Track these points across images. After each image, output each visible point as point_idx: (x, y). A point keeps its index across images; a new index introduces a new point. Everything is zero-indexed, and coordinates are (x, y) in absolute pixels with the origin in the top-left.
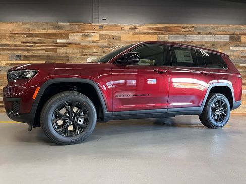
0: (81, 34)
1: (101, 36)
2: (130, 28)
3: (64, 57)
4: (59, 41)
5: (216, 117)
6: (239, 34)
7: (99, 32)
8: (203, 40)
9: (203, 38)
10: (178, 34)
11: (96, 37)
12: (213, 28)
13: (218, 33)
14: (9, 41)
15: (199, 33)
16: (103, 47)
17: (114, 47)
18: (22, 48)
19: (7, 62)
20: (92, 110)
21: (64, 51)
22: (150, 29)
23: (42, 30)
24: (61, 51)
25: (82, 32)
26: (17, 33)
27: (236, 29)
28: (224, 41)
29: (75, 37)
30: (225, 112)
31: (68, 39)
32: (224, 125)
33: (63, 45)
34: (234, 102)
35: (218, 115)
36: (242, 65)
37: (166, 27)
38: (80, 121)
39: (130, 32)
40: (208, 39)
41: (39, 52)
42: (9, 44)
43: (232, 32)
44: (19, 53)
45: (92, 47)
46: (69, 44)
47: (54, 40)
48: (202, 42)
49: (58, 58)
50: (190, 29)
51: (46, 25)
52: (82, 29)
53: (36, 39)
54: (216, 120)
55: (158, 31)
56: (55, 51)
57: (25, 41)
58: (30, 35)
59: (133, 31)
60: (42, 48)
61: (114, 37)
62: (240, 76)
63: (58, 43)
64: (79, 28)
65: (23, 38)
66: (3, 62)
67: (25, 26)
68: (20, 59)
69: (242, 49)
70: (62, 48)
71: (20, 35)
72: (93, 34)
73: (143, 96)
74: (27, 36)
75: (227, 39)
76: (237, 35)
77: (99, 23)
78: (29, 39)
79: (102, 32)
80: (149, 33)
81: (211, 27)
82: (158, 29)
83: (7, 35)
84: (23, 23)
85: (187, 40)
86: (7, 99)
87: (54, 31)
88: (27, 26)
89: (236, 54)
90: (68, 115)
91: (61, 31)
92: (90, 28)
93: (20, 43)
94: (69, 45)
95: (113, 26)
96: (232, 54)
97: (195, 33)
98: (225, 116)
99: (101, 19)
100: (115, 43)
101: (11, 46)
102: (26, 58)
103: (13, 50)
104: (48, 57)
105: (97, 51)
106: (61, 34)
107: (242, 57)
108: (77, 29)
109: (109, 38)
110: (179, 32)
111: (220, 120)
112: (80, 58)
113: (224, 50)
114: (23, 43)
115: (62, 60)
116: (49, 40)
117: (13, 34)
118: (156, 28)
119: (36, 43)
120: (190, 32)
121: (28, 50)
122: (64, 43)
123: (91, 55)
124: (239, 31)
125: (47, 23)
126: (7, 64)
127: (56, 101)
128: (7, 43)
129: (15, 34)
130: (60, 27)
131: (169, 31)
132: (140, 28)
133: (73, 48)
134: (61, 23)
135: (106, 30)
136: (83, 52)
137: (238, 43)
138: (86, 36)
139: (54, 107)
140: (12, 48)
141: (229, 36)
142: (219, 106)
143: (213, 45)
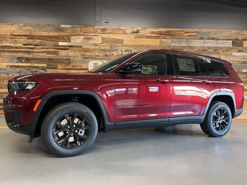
0: (83, 37)
1: (104, 40)
2: (132, 32)
3: (66, 59)
4: (60, 44)
5: (218, 126)
6: (242, 40)
7: (101, 35)
8: (206, 45)
9: (205, 43)
10: (181, 38)
11: (98, 40)
12: (215, 33)
13: (221, 38)
14: (10, 43)
15: (202, 38)
16: (105, 50)
17: (117, 50)
18: (23, 50)
19: (7, 64)
20: (93, 121)
21: (66, 54)
22: (152, 33)
23: (43, 32)
24: (63, 53)
25: (83, 35)
26: (18, 35)
27: (238, 34)
28: (227, 46)
29: (77, 40)
30: (227, 121)
31: (70, 41)
32: (225, 134)
33: (65, 48)
34: (236, 110)
35: (219, 124)
36: (244, 71)
37: (169, 32)
38: (81, 132)
39: (133, 36)
40: (210, 44)
41: (41, 54)
42: (10, 46)
43: (235, 37)
44: (20, 55)
45: (94, 50)
46: (71, 46)
47: (56, 43)
48: (204, 47)
49: (59, 61)
50: (192, 34)
51: (48, 27)
52: (84, 31)
53: (38, 41)
54: (217, 129)
55: (161, 35)
56: (57, 53)
57: (26, 43)
58: (31, 37)
59: (136, 35)
60: (43, 50)
61: (117, 41)
62: (242, 84)
63: (59, 46)
64: (81, 31)
65: (24, 40)
66: (4, 64)
67: (26, 28)
68: (21, 62)
69: (244, 54)
70: (64, 51)
71: (21, 37)
72: (95, 37)
73: (145, 106)
74: (28, 38)
75: (229, 44)
76: (240, 40)
77: (101, 26)
78: (31, 41)
79: (104, 36)
80: (152, 37)
81: (214, 32)
82: (160, 33)
83: (8, 36)
84: (25, 25)
85: (190, 45)
86: (8, 111)
87: (56, 34)
88: (29, 28)
89: (238, 60)
90: (69, 127)
91: (63, 34)
92: (92, 31)
93: (21, 45)
94: (71, 48)
95: (116, 29)
96: (234, 59)
97: (198, 38)
98: (226, 125)
99: (103, 22)
100: (117, 46)
101: (12, 48)
102: (27, 60)
103: (15, 52)
104: (50, 59)
105: (99, 55)
106: (63, 36)
107: (244, 63)
108: (80, 32)
109: (111, 42)
110: (181, 36)
111: (222, 129)
112: (82, 61)
113: (226, 55)
114: (25, 45)
115: (64, 62)
116: (51, 42)
117: (14, 36)
118: (159, 32)
119: (38, 45)
120: (192, 37)
121: (29, 52)
122: (66, 46)
123: (93, 58)
124: (241, 36)
125: (49, 25)
126: (8, 66)
127: (57, 113)
128: (8, 44)
129: (16, 36)
130: (61, 30)
131: (172, 35)
132: (143, 32)
133: (75, 51)
134: (63, 26)
135: (109, 33)
136: (85, 56)
137: (241, 48)
138: (88, 39)
139: (55, 119)
140: (13, 50)
141: (231, 41)
142: (221, 115)
143: (215, 50)
